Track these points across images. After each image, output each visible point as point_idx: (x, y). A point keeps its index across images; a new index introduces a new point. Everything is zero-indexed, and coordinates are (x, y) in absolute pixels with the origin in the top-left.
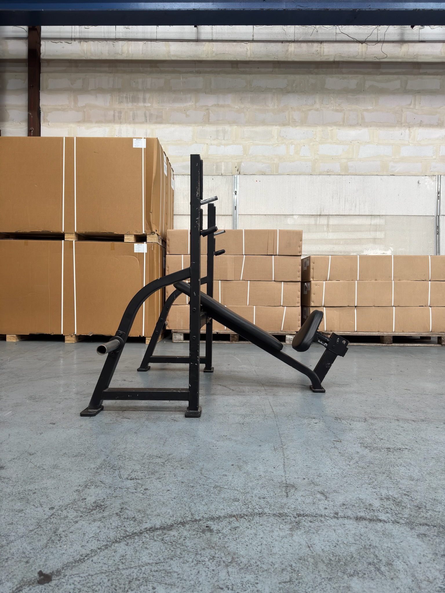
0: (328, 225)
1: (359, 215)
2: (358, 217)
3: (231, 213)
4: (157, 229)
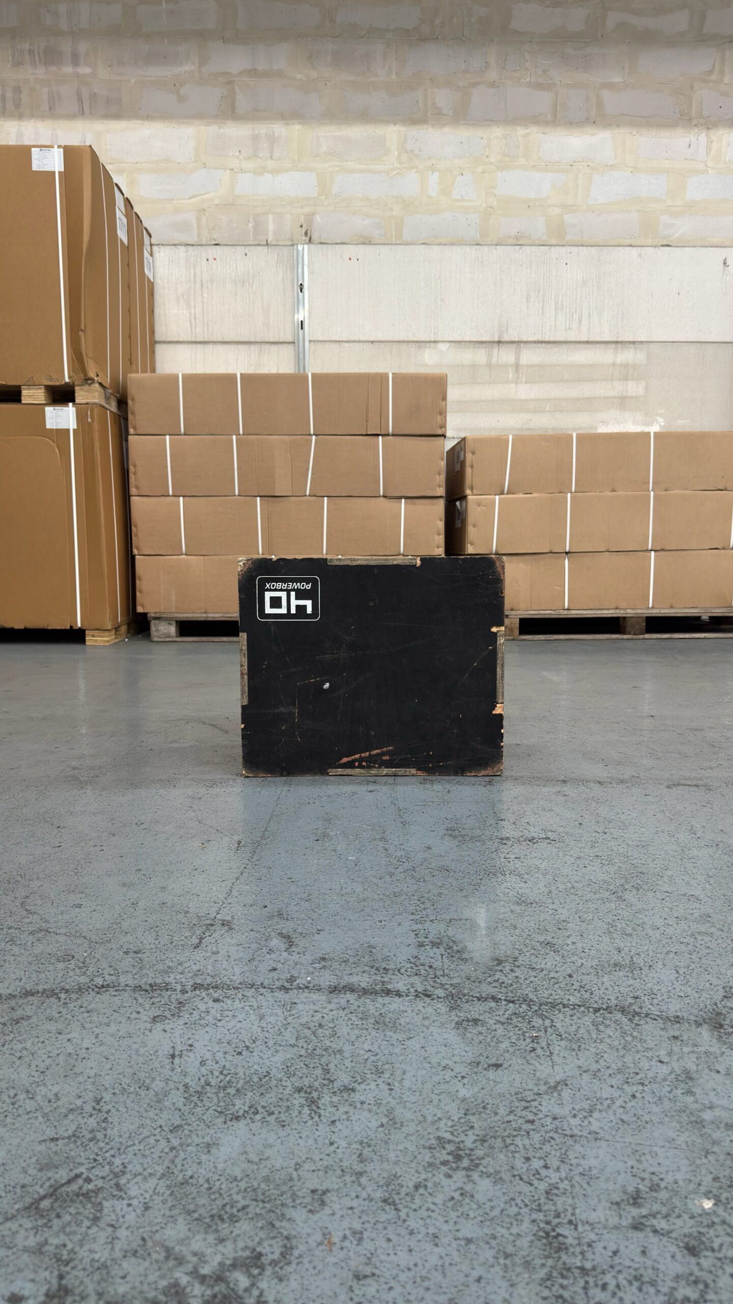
0: (517, 366)
1: (587, 342)
2: (586, 346)
3: (291, 338)
4: (99, 372)
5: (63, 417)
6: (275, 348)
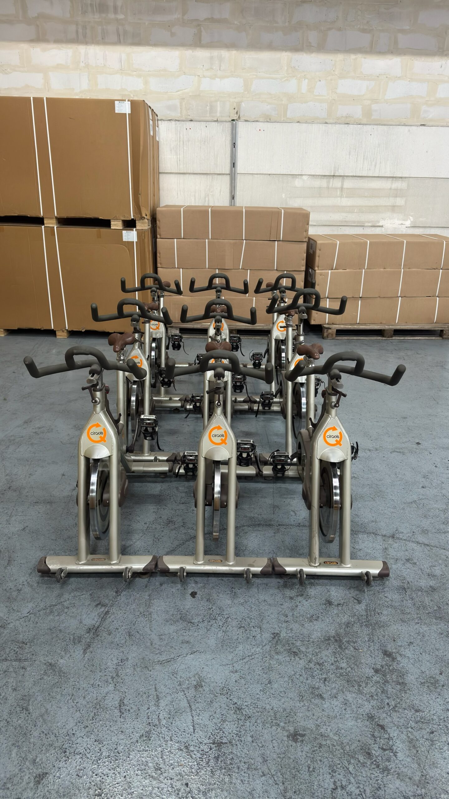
0: (342, 189)
2: (377, 179)
3: (228, 172)
4: (146, 212)
5: (131, 236)
6: (220, 177)
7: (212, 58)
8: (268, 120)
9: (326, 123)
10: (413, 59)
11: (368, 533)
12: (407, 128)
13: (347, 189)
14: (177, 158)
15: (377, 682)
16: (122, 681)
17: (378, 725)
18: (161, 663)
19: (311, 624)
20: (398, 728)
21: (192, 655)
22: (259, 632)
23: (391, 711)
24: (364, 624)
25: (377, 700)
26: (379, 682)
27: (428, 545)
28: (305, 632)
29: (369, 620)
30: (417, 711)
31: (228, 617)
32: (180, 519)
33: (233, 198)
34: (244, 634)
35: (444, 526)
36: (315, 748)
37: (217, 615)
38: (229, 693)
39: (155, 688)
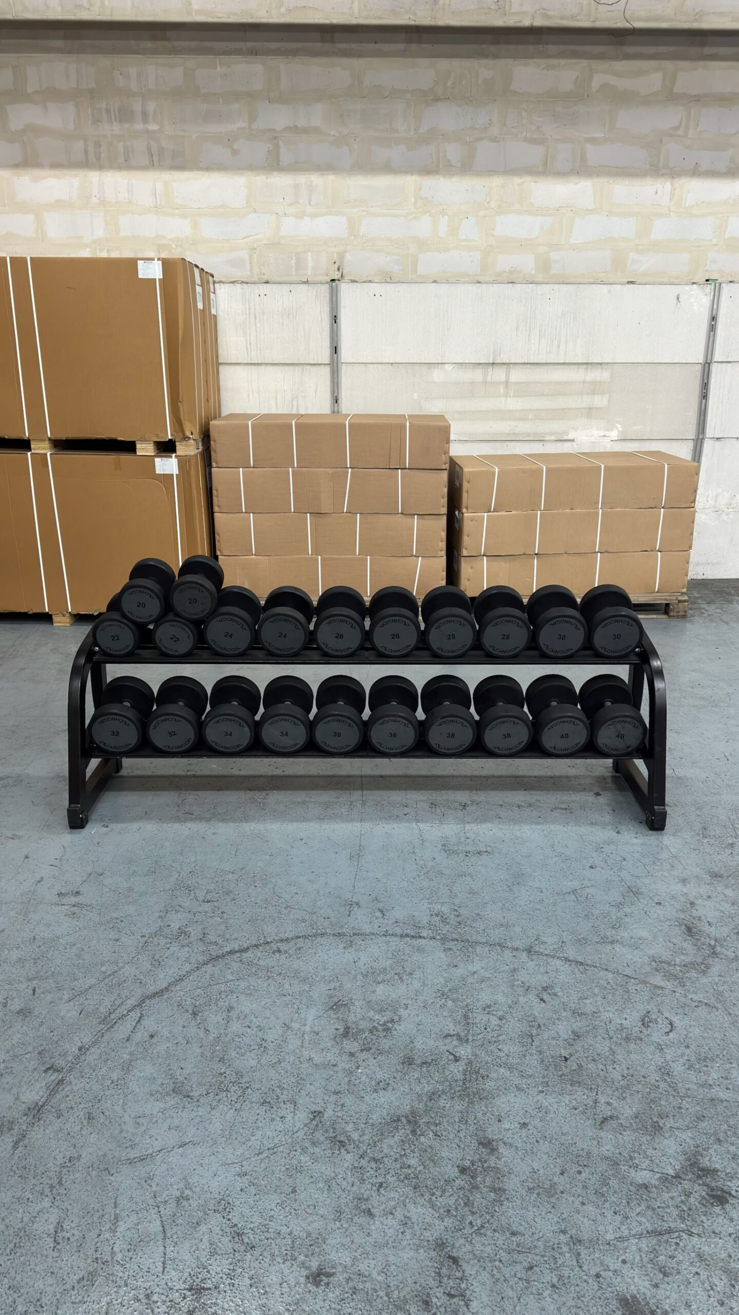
0: (507, 383)
1: (563, 363)
3: (327, 361)
4: (192, 429)
5: (168, 466)
6: (314, 369)
7: (296, 187)
8: (388, 279)
9: (479, 282)
10: (611, 181)
11: (491, 945)
12: (605, 288)
13: (516, 383)
14: (246, 341)
15: (460, 1189)
16: (65, 1192)
17: (450, 1257)
18: (131, 1162)
19: (375, 1095)
20: (479, 1261)
21: (181, 1149)
22: (292, 1110)
23: (474, 1235)
24: (458, 1094)
25: (456, 1216)
26: (462, 1188)
27: (581, 964)
28: (364, 1107)
29: (466, 1088)
30: (514, 1234)
31: (248, 1087)
32: (200, 927)
33: (336, 400)
34: (268, 1114)
35: (614, 932)
36: (346, 1295)
37: (231, 1084)
38: (227, 1210)
39: (115, 1203)
